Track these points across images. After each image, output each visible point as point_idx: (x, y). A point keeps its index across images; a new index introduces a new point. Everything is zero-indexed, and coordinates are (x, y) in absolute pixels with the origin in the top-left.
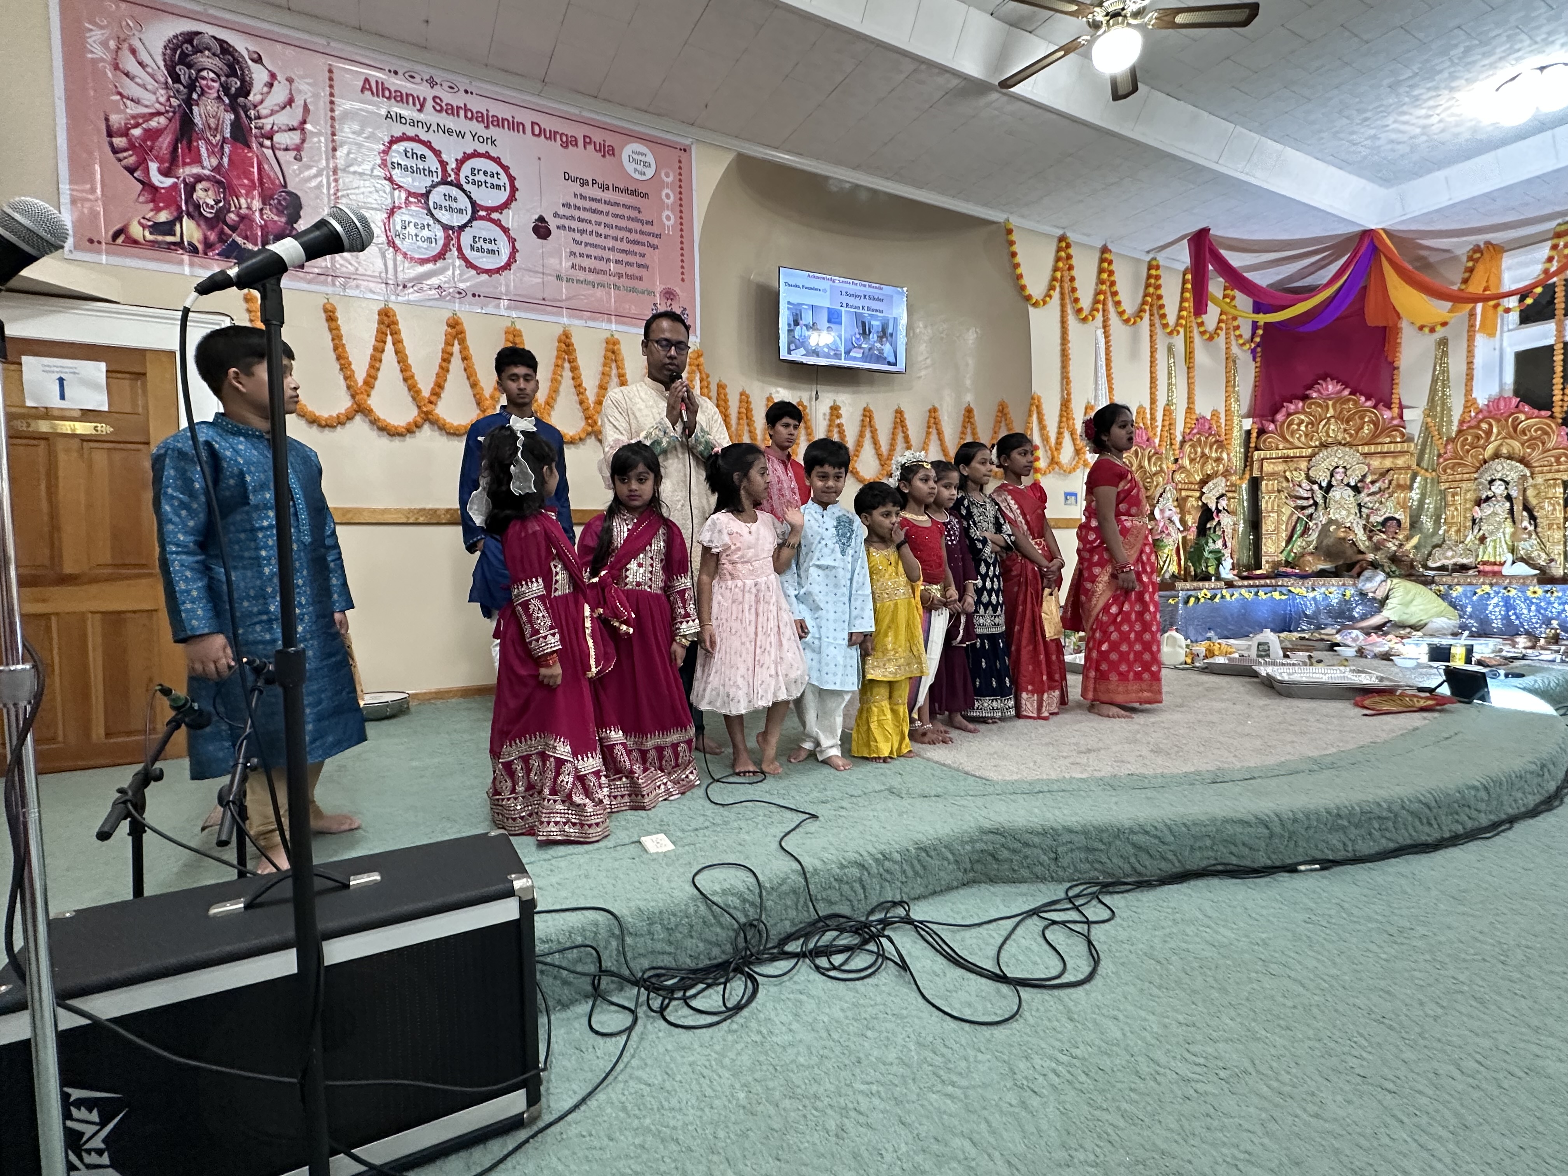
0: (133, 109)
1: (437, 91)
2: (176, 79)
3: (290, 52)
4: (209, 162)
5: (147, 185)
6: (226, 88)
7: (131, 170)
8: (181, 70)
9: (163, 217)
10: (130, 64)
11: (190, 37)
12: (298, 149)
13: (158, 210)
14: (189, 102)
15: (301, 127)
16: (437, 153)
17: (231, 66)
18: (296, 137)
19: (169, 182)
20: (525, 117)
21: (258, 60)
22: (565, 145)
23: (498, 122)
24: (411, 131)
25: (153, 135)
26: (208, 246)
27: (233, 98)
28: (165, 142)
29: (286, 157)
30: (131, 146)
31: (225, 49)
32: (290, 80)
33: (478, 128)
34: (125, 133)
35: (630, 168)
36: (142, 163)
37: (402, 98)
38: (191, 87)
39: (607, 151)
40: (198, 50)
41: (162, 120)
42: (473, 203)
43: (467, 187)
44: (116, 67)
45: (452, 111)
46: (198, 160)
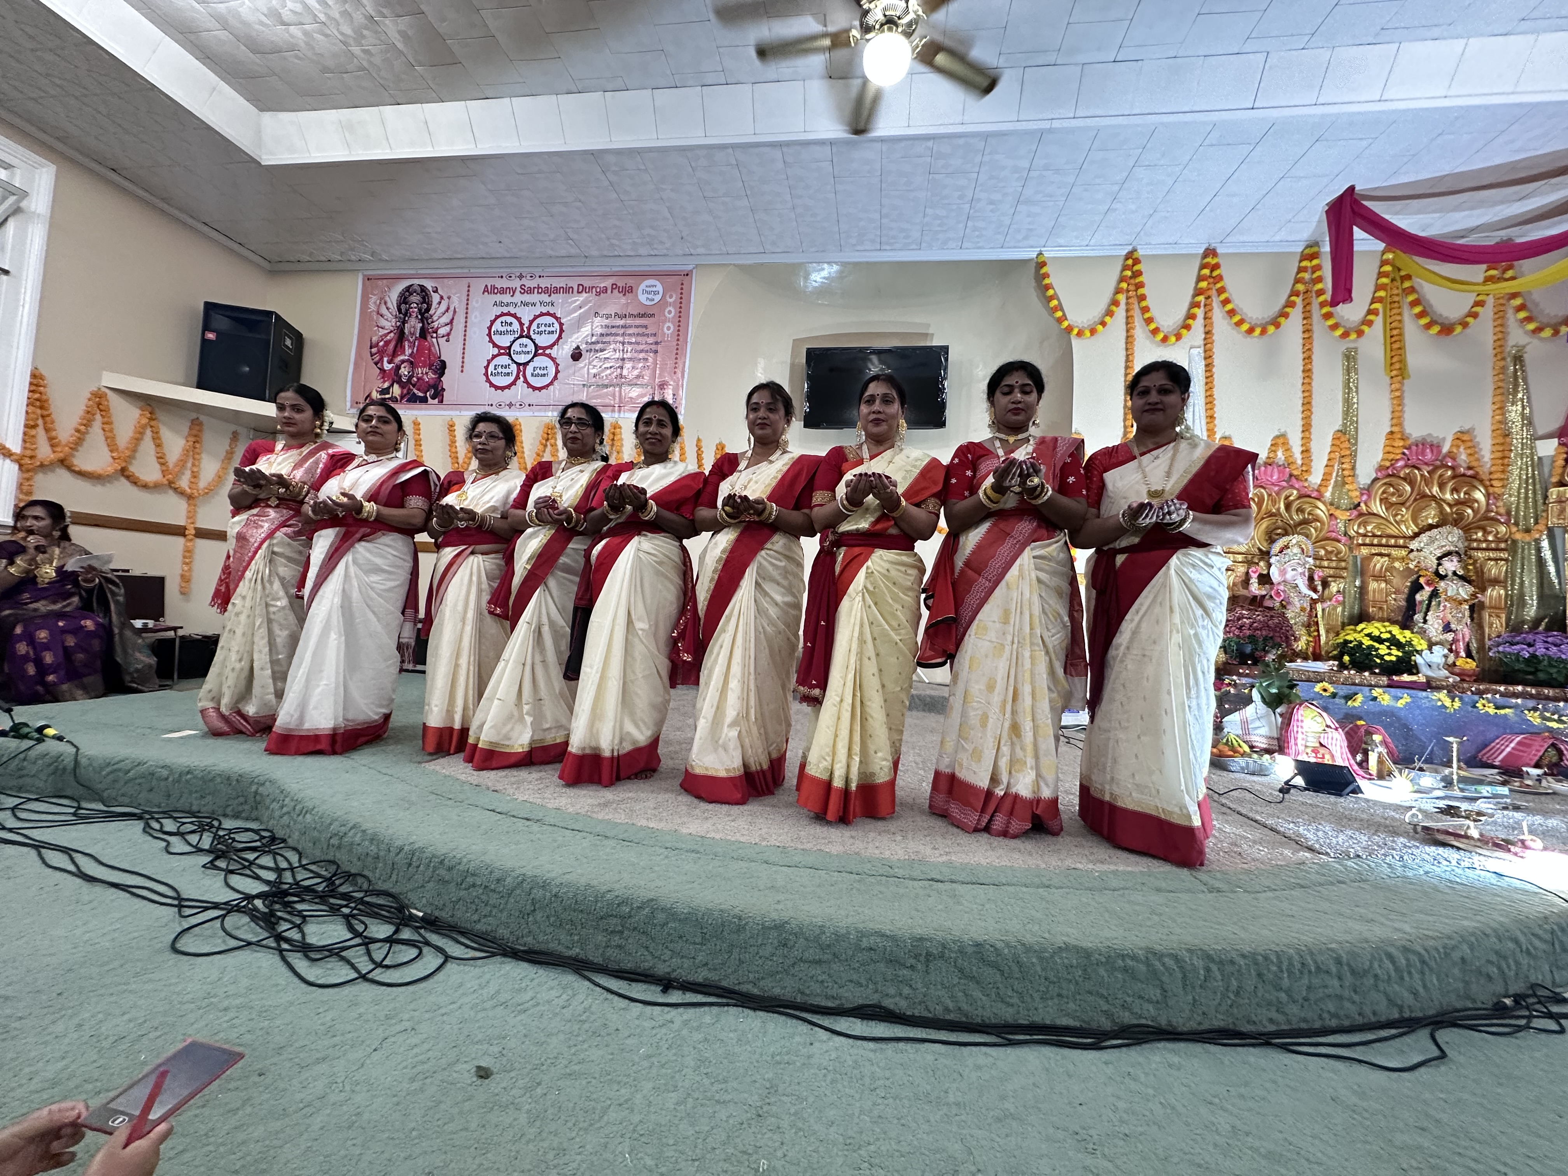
0: (382, 332)
1: (524, 281)
2: (400, 312)
3: (451, 282)
4: (408, 351)
5: (382, 370)
6: (420, 310)
7: (376, 364)
8: (403, 307)
9: (386, 385)
10: (384, 310)
11: (408, 289)
12: (448, 334)
13: (384, 382)
14: (404, 322)
15: (451, 322)
16: (519, 319)
17: (424, 298)
18: (448, 328)
19: (391, 366)
20: (574, 283)
21: (436, 291)
22: (598, 294)
23: (557, 290)
24: (505, 310)
25: (387, 343)
26: (402, 397)
27: (422, 314)
28: (391, 346)
29: (442, 341)
30: (378, 352)
31: (423, 289)
32: (449, 298)
33: (545, 298)
34: (377, 345)
35: (643, 298)
36: (381, 359)
37: (503, 291)
38: (405, 315)
39: (628, 290)
40: (411, 294)
41: (392, 335)
42: (536, 345)
43: (533, 337)
44: (378, 313)
45: (530, 291)
46: (403, 353)
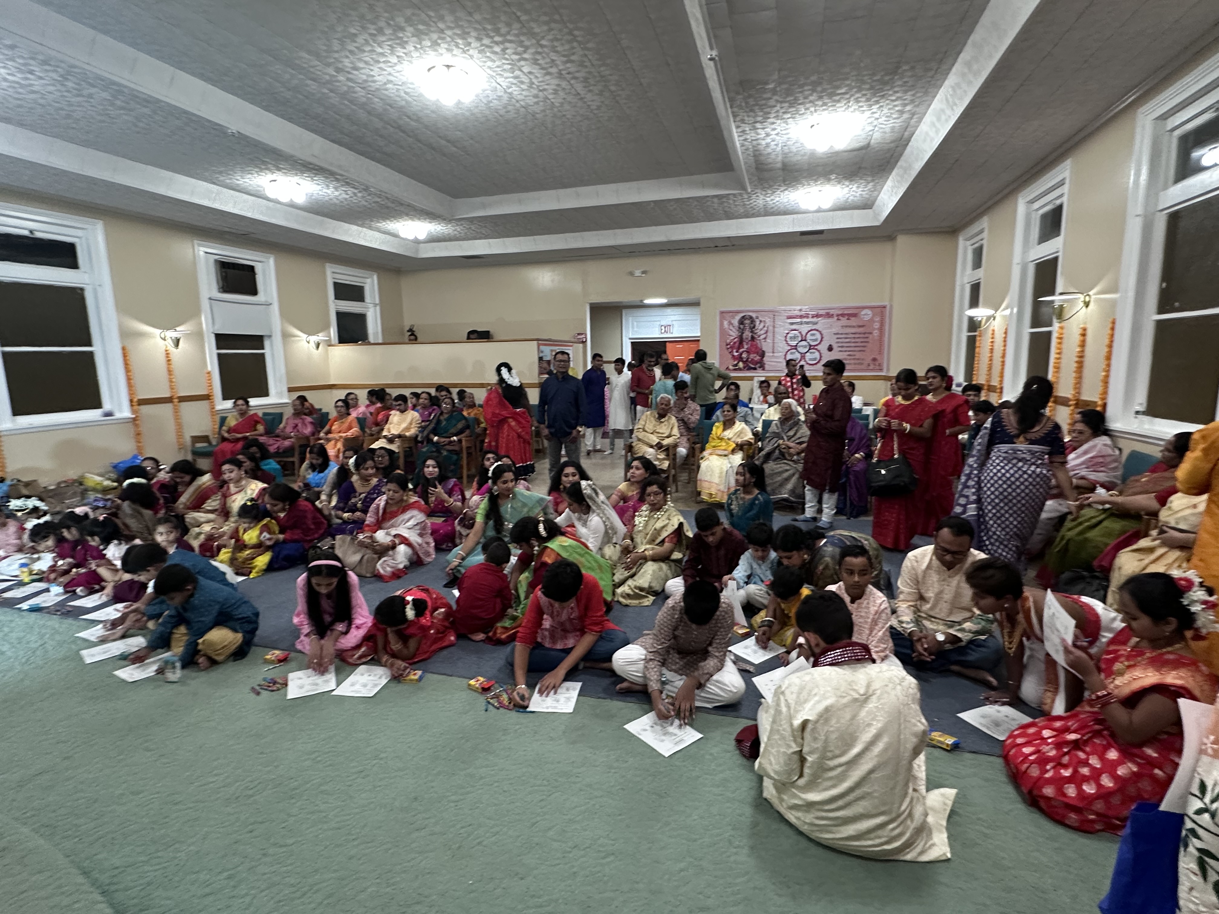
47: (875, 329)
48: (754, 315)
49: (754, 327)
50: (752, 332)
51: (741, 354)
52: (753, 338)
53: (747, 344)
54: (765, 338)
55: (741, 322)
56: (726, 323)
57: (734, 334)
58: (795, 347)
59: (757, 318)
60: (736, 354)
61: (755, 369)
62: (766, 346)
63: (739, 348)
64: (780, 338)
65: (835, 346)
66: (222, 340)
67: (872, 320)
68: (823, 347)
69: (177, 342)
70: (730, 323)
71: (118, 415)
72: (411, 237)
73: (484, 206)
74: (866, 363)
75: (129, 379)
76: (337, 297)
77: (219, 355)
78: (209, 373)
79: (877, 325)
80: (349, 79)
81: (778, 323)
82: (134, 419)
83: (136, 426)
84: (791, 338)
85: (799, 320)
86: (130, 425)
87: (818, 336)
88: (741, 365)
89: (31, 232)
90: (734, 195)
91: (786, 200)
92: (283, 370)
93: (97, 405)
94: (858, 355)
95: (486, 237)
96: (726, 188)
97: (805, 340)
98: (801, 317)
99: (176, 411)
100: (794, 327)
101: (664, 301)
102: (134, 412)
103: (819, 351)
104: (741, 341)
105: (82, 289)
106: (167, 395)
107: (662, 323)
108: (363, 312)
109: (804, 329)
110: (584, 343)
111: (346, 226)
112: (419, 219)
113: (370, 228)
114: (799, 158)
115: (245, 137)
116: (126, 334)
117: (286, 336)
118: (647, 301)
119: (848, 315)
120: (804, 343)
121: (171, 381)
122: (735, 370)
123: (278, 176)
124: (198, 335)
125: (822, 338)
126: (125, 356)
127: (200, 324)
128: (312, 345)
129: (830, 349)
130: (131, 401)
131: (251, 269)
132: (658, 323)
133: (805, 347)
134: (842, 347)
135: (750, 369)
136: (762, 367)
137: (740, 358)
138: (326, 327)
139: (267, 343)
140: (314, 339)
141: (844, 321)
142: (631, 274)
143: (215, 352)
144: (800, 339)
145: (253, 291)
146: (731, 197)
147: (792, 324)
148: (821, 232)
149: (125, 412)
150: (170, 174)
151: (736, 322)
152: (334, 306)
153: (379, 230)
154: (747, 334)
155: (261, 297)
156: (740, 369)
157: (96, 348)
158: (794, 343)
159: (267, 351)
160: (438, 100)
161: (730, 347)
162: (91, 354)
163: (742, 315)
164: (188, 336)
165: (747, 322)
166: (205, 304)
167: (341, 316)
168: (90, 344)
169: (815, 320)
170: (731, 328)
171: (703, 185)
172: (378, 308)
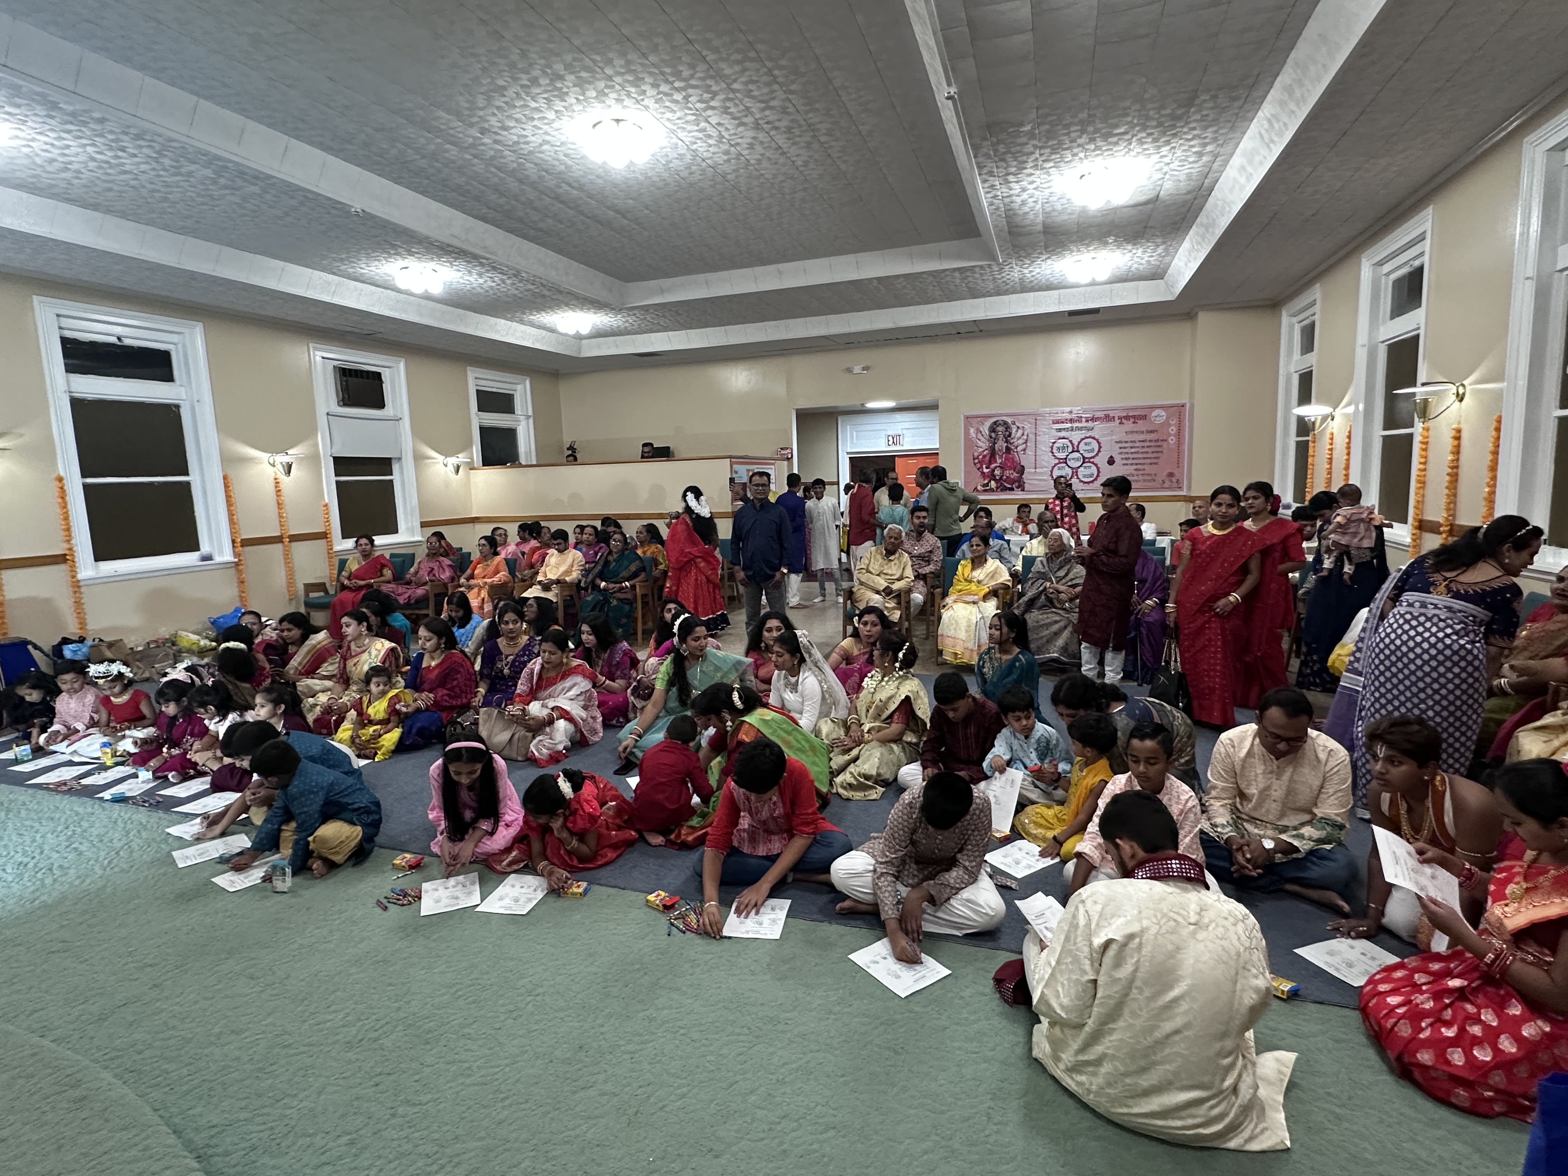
47: (1169, 435)
48: (1009, 420)
49: (1010, 435)
50: (1007, 442)
51: (993, 471)
52: (1008, 450)
53: (1001, 457)
54: (1024, 450)
55: (993, 429)
56: (972, 431)
57: (983, 445)
58: (1065, 461)
59: (1014, 423)
60: (985, 470)
61: (1012, 489)
62: (1026, 460)
63: (990, 463)
64: (1044, 448)
65: (1117, 458)
66: (342, 464)
67: (1166, 424)
68: (1102, 460)
69: (288, 468)
70: (979, 431)
71: (218, 559)
72: (572, 332)
73: (662, 291)
74: (1159, 479)
75: (231, 515)
76: (481, 409)
77: (337, 482)
78: (326, 505)
79: (1173, 430)
80: (496, 142)
81: (1042, 429)
82: (237, 564)
83: (240, 572)
84: (1058, 448)
85: (1069, 425)
86: (233, 571)
87: (1095, 445)
88: (993, 484)
89: (119, 339)
90: (981, 267)
91: (1048, 272)
92: (415, 501)
93: (194, 546)
94: (1148, 469)
95: (665, 329)
96: (970, 259)
97: (1078, 451)
98: (1071, 421)
99: (287, 555)
100: (1063, 434)
101: (891, 404)
102: (236, 554)
103: (1096, 465)
104: (993, 453)
105: (178, 407)
106: (277, 534)
107: (889, 433)
108: (513, 427)
109: (1076, 437)
110: (789, 459)
111: (493, 320)
112: (582, 309)
113: (521, 322)
114: (1066, 218)
115: (373, 217)
116: (229, 460)
117: (419, 458)
118: (871, 405)
119: (1134, 417)
120: (1076, 455)
121: (281, 517)
122: (985, 491)
123: (412, 263)
124: (313, 459)
125: (1100, 447)
126: (226, 486)
127: (317, 445)
128: (451, 469)
129: (1111, 461)
130: (233, 541)
131: (379, 375)
132: (884, 433)
133: (1078, 460)
134: (1127, 459)
135: (1005, 489)
136: (1021, 487)
137: (992, 476)
138: (467, 446)
139: (395, 467)
140: (452, 461)
141: (1129, 425)
142: (849, 370)
143: (334, 479)
144: (1070, 450)
145: (380, 404)
146: (977, 270)
147: (1060, 430)
148: (1096, 311)
149: (227, 556)
150: (282, 264)
151: (985, 429)
152: (477, 419)
153: (532, 324)
154: (1001, 445)
155: (388, 411)
156: (992, 490)
157: (194, 478)
158: (1062, 455)
159: (396, 477)
160: (605, 163)
161: (979, 462)
162: (188, 484)
163: (994, 420)
164: (300, 460)
165: (1000, 429)
166: (322, 420)
167: (485, 431)
168: (186, 473)
169: (1090, 424)
170: (980, 436)
171: (940, 256)
172: (531, 421)
